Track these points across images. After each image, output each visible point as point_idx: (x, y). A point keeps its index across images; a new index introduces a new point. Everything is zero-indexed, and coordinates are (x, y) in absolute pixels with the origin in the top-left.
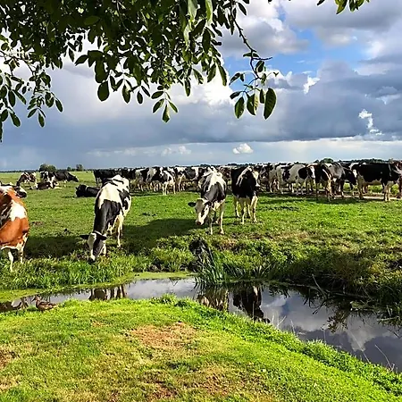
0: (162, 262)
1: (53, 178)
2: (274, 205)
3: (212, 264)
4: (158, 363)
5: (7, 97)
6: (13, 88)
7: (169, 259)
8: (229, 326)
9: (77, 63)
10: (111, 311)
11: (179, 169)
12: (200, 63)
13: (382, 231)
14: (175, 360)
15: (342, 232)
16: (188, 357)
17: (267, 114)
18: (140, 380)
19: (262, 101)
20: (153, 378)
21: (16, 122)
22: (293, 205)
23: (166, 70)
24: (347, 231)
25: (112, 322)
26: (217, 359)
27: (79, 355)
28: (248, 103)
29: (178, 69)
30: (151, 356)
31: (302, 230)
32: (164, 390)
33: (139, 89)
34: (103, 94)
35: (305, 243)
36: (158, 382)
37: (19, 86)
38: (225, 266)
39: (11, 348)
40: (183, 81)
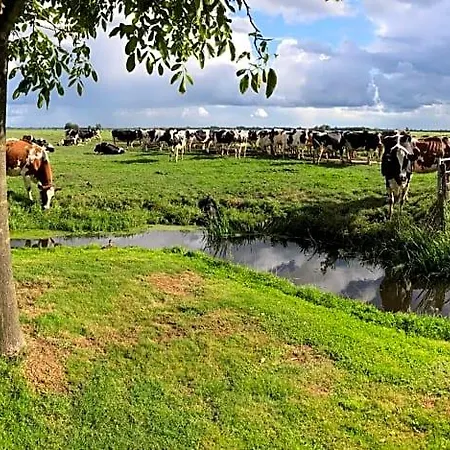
0: (173, 216)
1: (77, 136)
2: (277, 167)
3: (219, 220)
4: (169, 307)
5: (55, 68)
6: (60, 59)
7: (180, 214)
8: (232, 275)
9: (111, 35)
10: (127, 258)
11: (191, 131)
12: (213, 37)
13: (365, 191)
14: (184, 305)
15: (333, 192)
16: (195, 302)
17: (269, 93)
18: (154, 320)
19: (264, 81)
20: (165, 320)
21: (61, 92)
22: (294, 167)
23: (185, 43)
24: (338, 191)
25: (129, 268)
26: (221, 305)
27: (101, 294)
28: (252, 81)
29: (195, 41)
30: (163, 300)
31: (301, 190)
32: (175, 331)
33: (161, 61)
34: (130, 66)
35: (302, 202)
36: (169, 323)
37: (64, 57)
38: (230, 222)
39: (47, 279)
40: (198, 54)
